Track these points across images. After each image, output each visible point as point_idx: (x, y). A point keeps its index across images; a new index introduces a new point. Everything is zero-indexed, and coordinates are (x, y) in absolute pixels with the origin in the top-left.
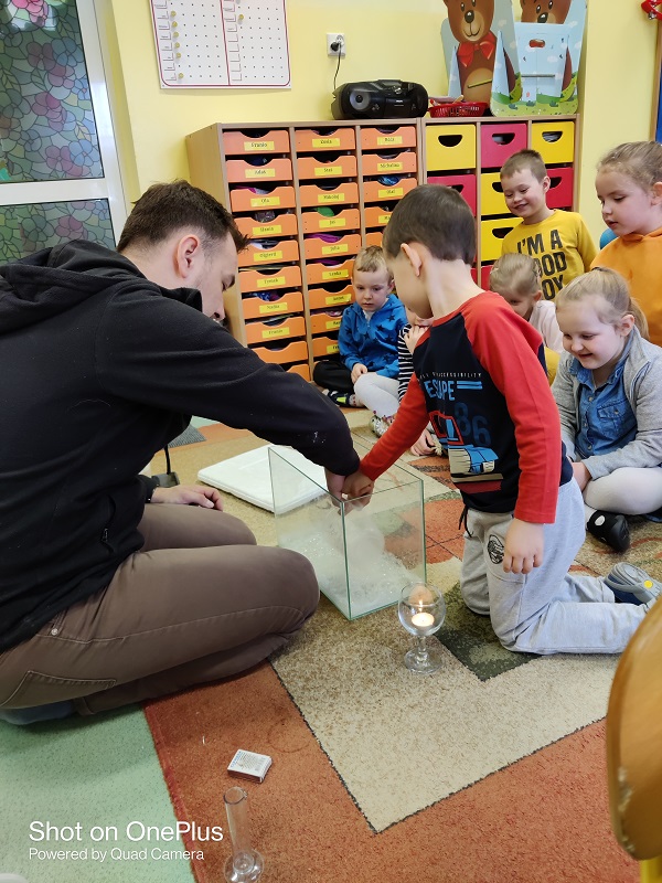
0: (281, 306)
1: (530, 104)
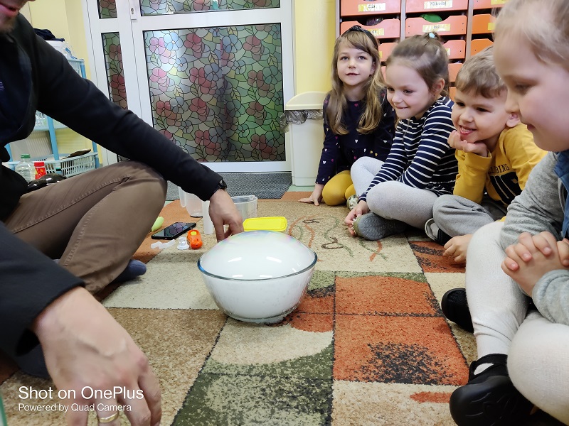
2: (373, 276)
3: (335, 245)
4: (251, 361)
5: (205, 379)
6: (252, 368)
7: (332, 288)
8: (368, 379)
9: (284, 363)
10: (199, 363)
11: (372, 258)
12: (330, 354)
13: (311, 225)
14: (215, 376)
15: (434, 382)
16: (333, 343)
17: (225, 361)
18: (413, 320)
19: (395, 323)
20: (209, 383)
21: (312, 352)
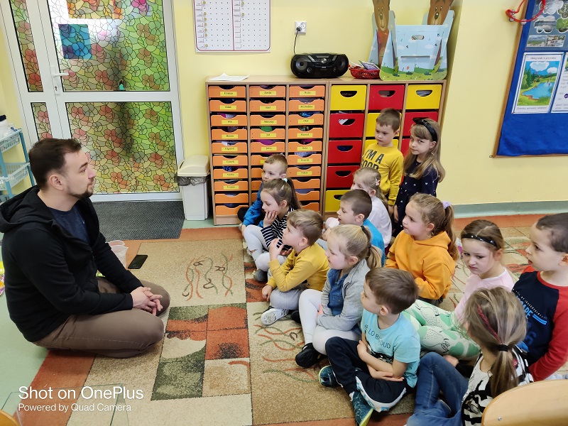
0: (235, 175)
1: (409, 73)
2: (225, 306)
3: (210, 285)
4: (176, 356)
5: (161, 366)
6: (177, 359)
7: (206, 316)
8: (216, 359)
9: (188, 356)
10: (158, 360)
11: (226, 294)
12: (204, 350)
13: (198, 267)
14: (165, 364)
15: (237, 357)
16: (205, 346)
17: (167, 358)
18: (236, 331)
19: (229, 333)
20: (163, 367)
21: (198, 350)
